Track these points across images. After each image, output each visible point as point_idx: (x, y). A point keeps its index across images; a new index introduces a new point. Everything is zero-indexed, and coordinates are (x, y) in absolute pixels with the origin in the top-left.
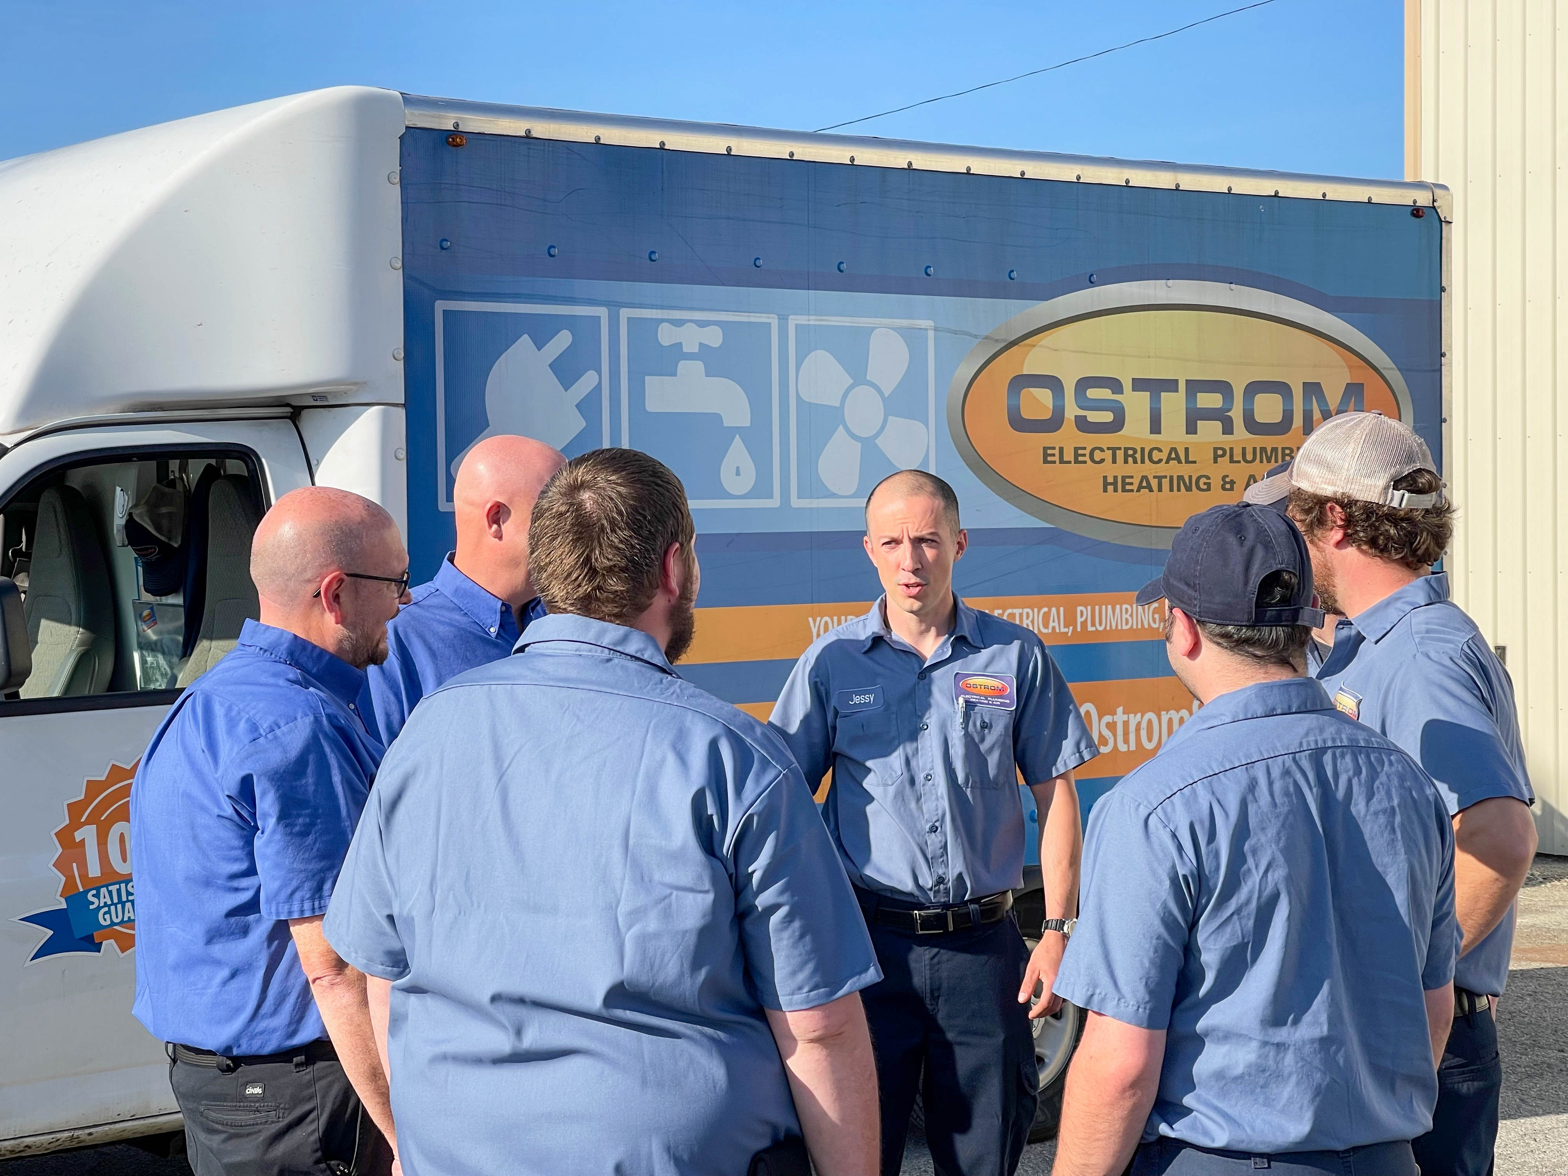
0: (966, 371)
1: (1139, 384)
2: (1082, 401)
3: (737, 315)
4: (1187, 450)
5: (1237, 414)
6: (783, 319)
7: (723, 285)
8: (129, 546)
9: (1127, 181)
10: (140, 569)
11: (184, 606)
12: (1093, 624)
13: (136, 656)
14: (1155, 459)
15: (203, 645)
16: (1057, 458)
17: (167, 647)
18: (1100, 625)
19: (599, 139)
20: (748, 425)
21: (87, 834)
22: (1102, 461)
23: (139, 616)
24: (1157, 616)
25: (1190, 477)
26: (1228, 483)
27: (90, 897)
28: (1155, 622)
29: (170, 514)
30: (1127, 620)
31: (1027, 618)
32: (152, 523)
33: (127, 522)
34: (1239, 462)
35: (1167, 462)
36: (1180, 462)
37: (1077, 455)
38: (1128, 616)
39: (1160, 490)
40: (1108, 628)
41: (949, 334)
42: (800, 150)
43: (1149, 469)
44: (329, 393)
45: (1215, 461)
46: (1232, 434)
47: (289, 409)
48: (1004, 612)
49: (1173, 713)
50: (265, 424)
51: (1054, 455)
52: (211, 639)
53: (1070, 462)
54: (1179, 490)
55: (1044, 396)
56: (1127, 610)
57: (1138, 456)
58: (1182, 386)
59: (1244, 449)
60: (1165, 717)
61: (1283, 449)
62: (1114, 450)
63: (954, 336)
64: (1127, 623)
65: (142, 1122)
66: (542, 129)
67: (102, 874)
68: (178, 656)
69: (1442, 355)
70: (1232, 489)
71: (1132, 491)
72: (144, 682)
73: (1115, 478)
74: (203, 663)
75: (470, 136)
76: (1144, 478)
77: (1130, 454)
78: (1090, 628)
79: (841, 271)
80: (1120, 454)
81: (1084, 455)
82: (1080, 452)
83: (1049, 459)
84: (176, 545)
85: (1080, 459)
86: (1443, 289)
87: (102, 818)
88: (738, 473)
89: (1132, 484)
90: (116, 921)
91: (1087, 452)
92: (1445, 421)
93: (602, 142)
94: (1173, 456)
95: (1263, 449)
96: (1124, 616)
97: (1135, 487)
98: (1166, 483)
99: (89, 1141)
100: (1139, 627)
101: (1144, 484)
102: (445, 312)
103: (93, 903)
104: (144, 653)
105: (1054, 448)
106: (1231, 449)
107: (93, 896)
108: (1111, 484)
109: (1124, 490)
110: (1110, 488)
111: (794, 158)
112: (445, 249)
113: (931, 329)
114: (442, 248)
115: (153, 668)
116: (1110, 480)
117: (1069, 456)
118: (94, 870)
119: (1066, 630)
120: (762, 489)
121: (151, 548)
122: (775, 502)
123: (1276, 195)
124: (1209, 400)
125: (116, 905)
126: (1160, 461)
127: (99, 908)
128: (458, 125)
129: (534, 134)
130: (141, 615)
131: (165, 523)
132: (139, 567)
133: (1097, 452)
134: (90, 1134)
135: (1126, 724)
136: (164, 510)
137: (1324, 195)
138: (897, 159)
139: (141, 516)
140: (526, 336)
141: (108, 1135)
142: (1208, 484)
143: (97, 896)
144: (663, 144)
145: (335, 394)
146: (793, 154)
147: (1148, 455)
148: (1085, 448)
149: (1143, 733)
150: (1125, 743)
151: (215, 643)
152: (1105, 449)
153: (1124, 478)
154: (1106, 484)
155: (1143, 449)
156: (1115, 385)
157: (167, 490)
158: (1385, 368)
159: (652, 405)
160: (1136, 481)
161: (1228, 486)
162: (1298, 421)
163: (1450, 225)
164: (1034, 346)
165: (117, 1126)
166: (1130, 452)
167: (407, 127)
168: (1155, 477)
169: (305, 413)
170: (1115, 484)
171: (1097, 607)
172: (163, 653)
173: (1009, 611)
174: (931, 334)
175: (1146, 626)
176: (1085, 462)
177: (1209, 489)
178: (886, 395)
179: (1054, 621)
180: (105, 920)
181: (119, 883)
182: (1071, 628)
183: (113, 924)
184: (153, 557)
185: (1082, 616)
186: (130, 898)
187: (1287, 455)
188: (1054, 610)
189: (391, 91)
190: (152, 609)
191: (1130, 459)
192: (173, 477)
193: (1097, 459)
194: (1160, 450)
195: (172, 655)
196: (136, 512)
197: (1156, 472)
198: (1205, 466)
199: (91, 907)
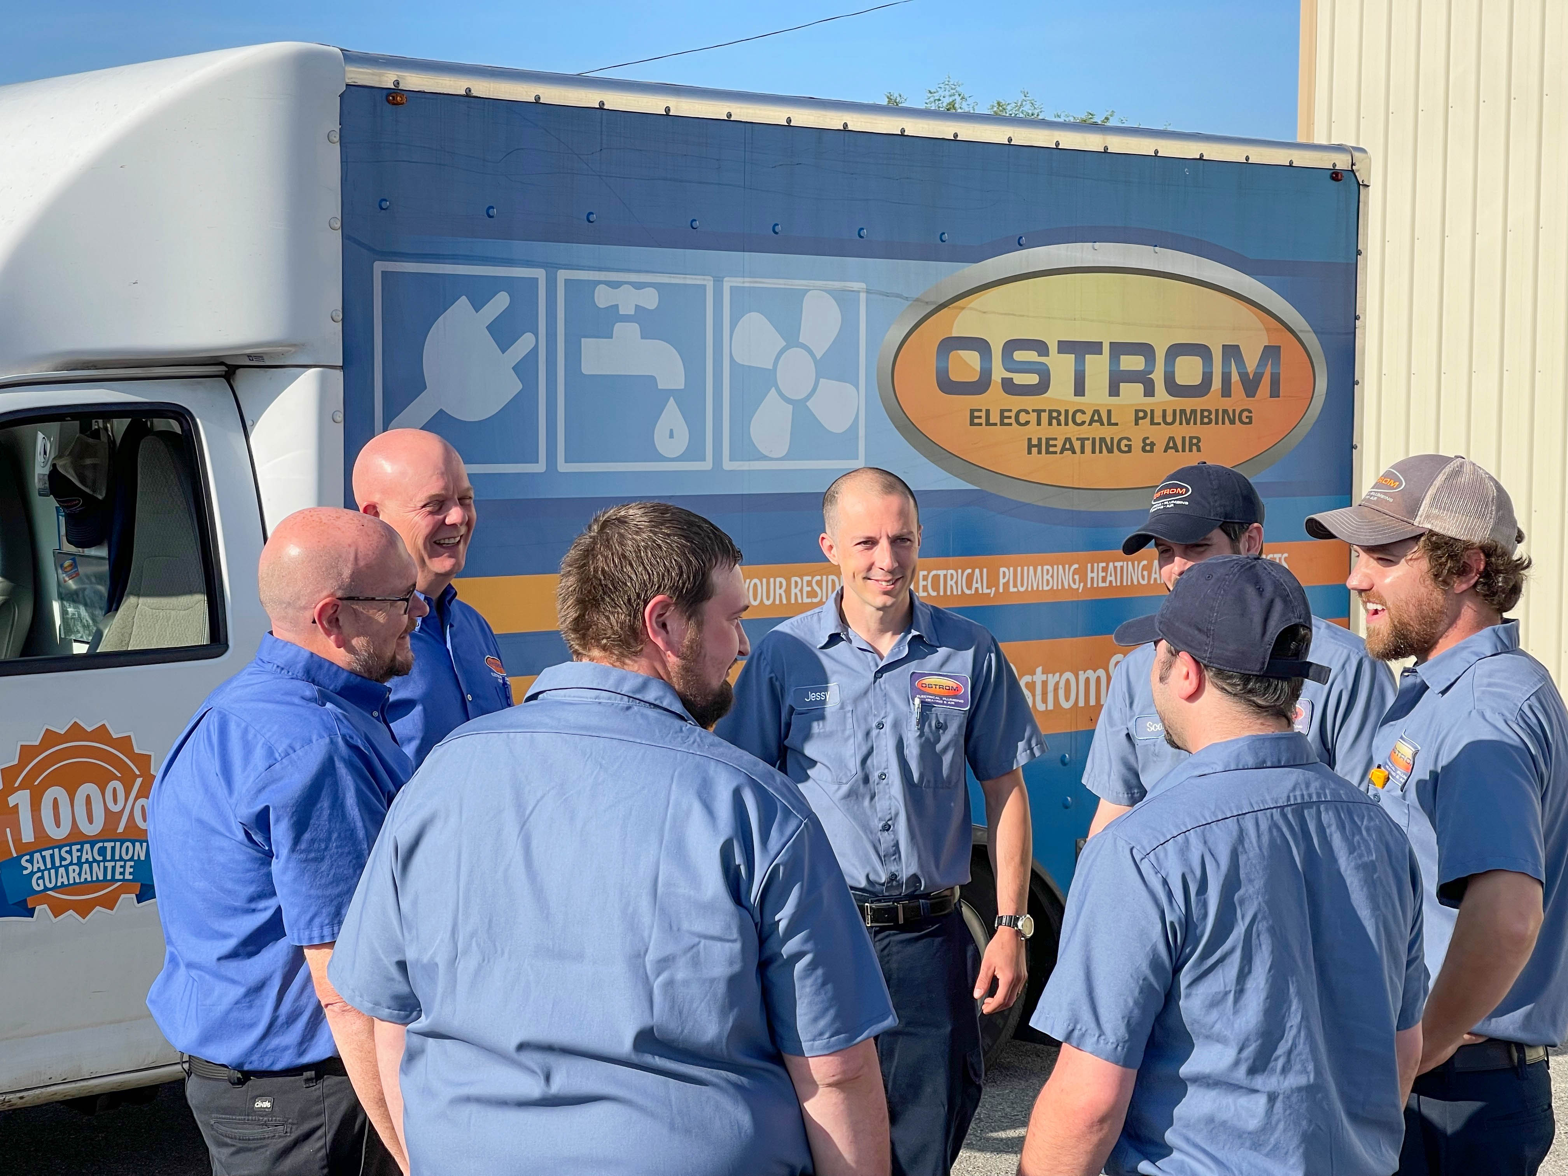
0: (896, 334)
1: (1065, 347)
2: (1009, 364)
3: (673, 277)
4: (1109, 412)
5: (1158, 376)
6: (719, 281)
7: (660, 246)
8: (52, 496)
9: (1057, 144)
10: (62, 520)
11: (109, 559)
12: (1015, 586)
13: (56, 606)
14: (1079, 421)
15: (129, 602)
16: (983, 421)
17: (89, 598)
18: (1022, 586)
19: (539, 98)
20: (683, 387)
21: (21, 799)
22: (1027, 423)
23: (59, 565)
24: (1077, 577)
25: (1112, 439)
26: (1148, 445)
27: (23, 862)
28: (1075, 583)
29: (95, 466)
30: (1048, 581)
31: (952, 579)
32: (76, 474)
33: (50, 472)
34: (1159, 424)
35: (1090, 424)
36: (1102, 424)
37: (1002, 418)
38: (1049, 577)
39: (1083, 452)
40: (1030, 589)
41: (881, 297)
42: (738, 110)
43: (1072, 431)
44: (266, 353)
45: (1137, 424)
46: (1153, 396)
47: (223, 368)
48: (929, 574)
49: (1090, 673)
50: (199, 383)
51: (980, 417)
52: (138, 595)
53: (995, 424)
54: (1101, 452)
55: (972, 358)
56: (1048, 570)
57: (1062, 418)
58: (1106, 349)
59: (1164, 411)
60: (1082, 676)
61: (1202, 411)
62: (1039, 412)
63: (885, 297)
64: (1048, 584)
65: (73, 1085)
66: (483, 88)
67: (35, 838)
68: (101, 608)
69: (1357, 318)
70: (1152, 451)
71: (1055, 453)
72: (65, 633)
73: (1040, 440)
74: (130, 619)
75: (411, 94)
76: (1068, 440)
77: (1054, 417)
78: (1012, 589)
79: (776, 233)
80: (1045, 416)
81: (1010, 417)
82: (1006, 414)
83: (976, 421)
84: (100, 497)
85: (1006, 421)
86: (1359, 253)
87: (36, 784)
88: (671, 436)
89: (1055, 446)
90: (49, 886)
91: (1013, 414)
92: (1358, 383)
93: (541, 101)
94: (1096, 418)
95: (1183, 412)
96: (1045, 577)
97: (1058, 449)
98: (1088, 444)
99: (20, 1104)
100: (1060, 588)
101: (1068, 446)
102: (385, 274)
103: (26, 868)
104: (65, 603)
105: (981, 410)
106: (1152, 411)
107: (27, 861)
108: (1035, 446)
109: (1048, 452)
110: (1035, 450)
111: (732, 119)
112: (384, 209)
113: (863, 292)
114: (382, 208)
115: (74, 619)
116: (1035, 442)
117: (995, 418)
118: (28, 835)
119: (989, 591)
120: (694, 452)
121: (75, 500)
122: (707, 465)
123: (1201, 158)
124: (1132, 363)
125: (49, 870)
126: (1083, 423)
127: (32, 873)
128: (398, 83)
129: (475, 93)
130: (62, 566)
131: (89, 474)
132: (60, 517)
133: (1022, 414)
134: (21, 1098)
135: (1045, 684)
136: (88, 461)
137: (1247, 158)
138: (833, 120)
139: (64, 466)
140: (464, 297)
141: (38, 1098)
142: (1129, 446)
143: (30, 861)
144: (602, 103)
145: (270, 355)
146: (731, 115)
147: (1071, 417)
148: (1010, 411)
149: (1061, 693)
150: (1043, 702)
151: (142, 600)
152: (1030, 411)
153: (1048, 440)
154: (1030, 446)
155: (1067, 412)
156: (1041, 347)
157: (91, 440)
158: (1301, 331)
159: (587, 368)
160: (1060, 443)
161: (1148, 448)
162: (1217, 383)
163: (1367, 189)
164: (963, 308)
165: (49, 1089)
166: (1055, 414)
167: (347, 85)
168: (1078, 439)
169: (239, 372)
170: (1039, 446)
171: (1019, 568)
172: (86, 605)
173: (934, 572)
174: (863, 296)
175: (1066, 587)
176: (1010, 424)
177: (1129, 451)
178: (818, 357)
179: (977, 583)
180: (38, 885)
181: (53, 848)
182: (994, 589)
183: (46, 889)
184: (77, 509)
185: (1004, 577)
186: (64, 863)
187: (1206, 417)
188: (977, 571)
189: (331, 48)
190: (74, 560)
191: (1054, 422)
192: (97, 427)
193: (1022, 421)
194: (1084, 413)
195: (95, 607)
196: (60, 464)
197: (1079, 434)
198: (1126, 428)
199: (25, 872)
